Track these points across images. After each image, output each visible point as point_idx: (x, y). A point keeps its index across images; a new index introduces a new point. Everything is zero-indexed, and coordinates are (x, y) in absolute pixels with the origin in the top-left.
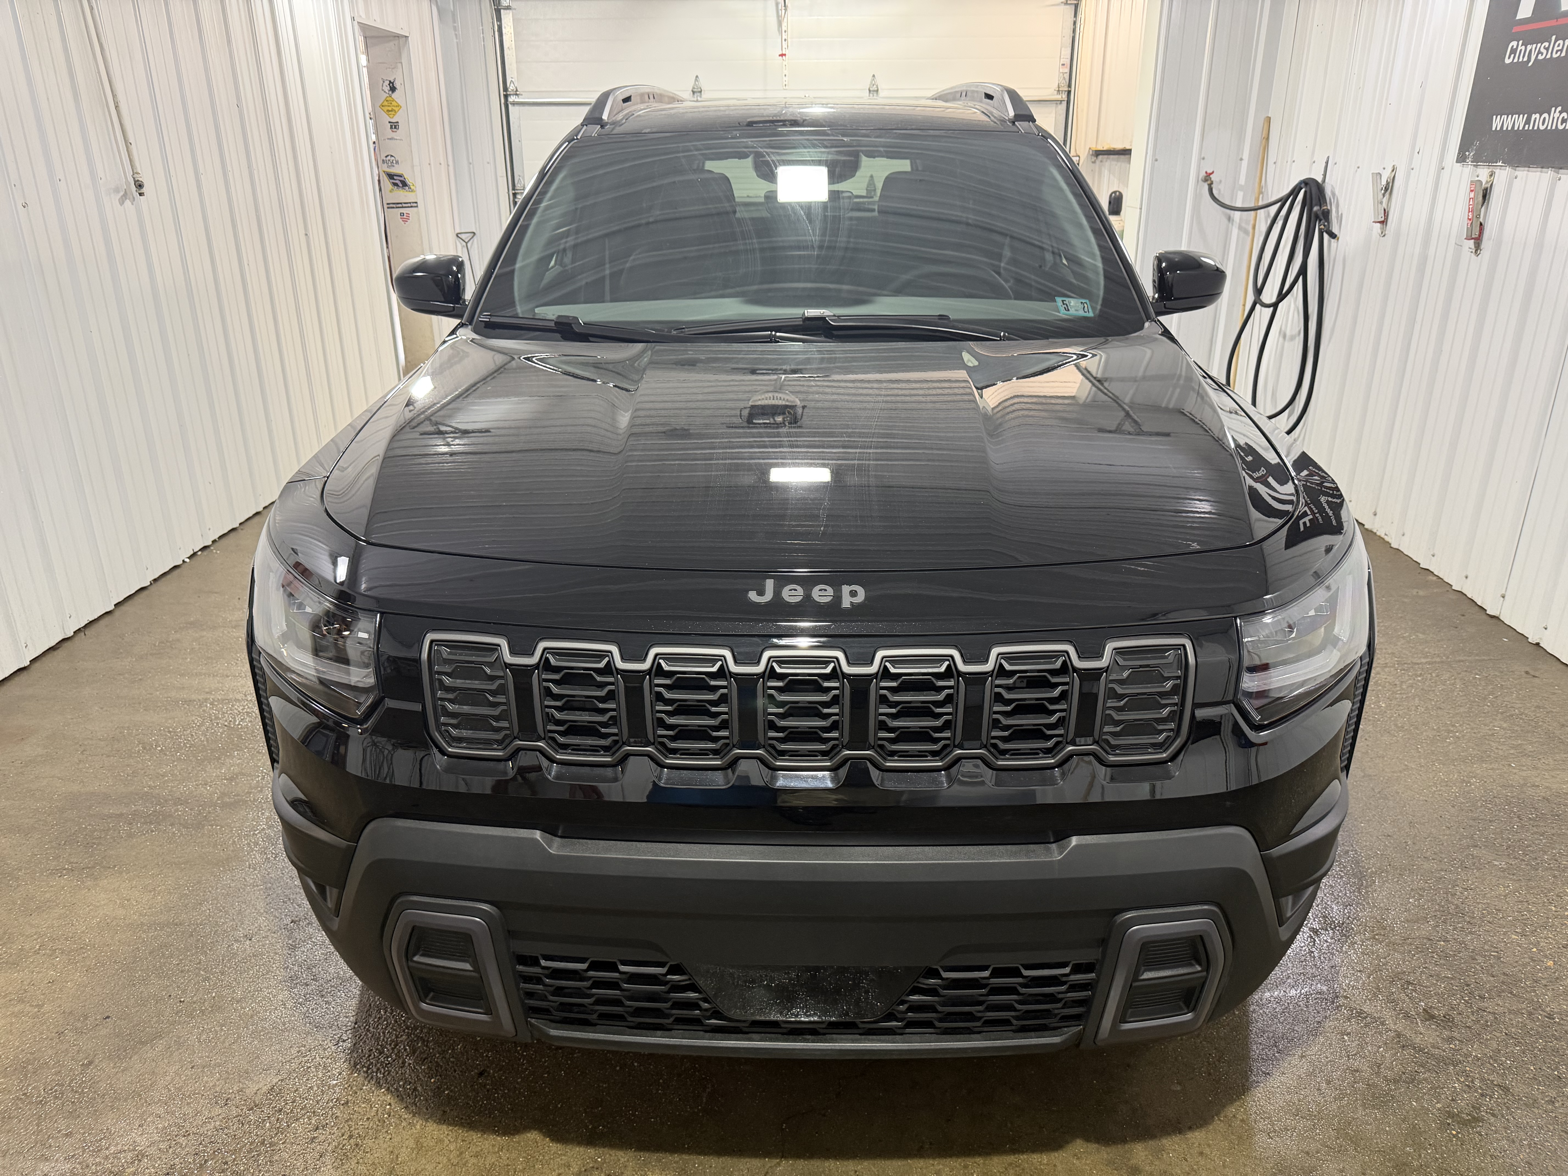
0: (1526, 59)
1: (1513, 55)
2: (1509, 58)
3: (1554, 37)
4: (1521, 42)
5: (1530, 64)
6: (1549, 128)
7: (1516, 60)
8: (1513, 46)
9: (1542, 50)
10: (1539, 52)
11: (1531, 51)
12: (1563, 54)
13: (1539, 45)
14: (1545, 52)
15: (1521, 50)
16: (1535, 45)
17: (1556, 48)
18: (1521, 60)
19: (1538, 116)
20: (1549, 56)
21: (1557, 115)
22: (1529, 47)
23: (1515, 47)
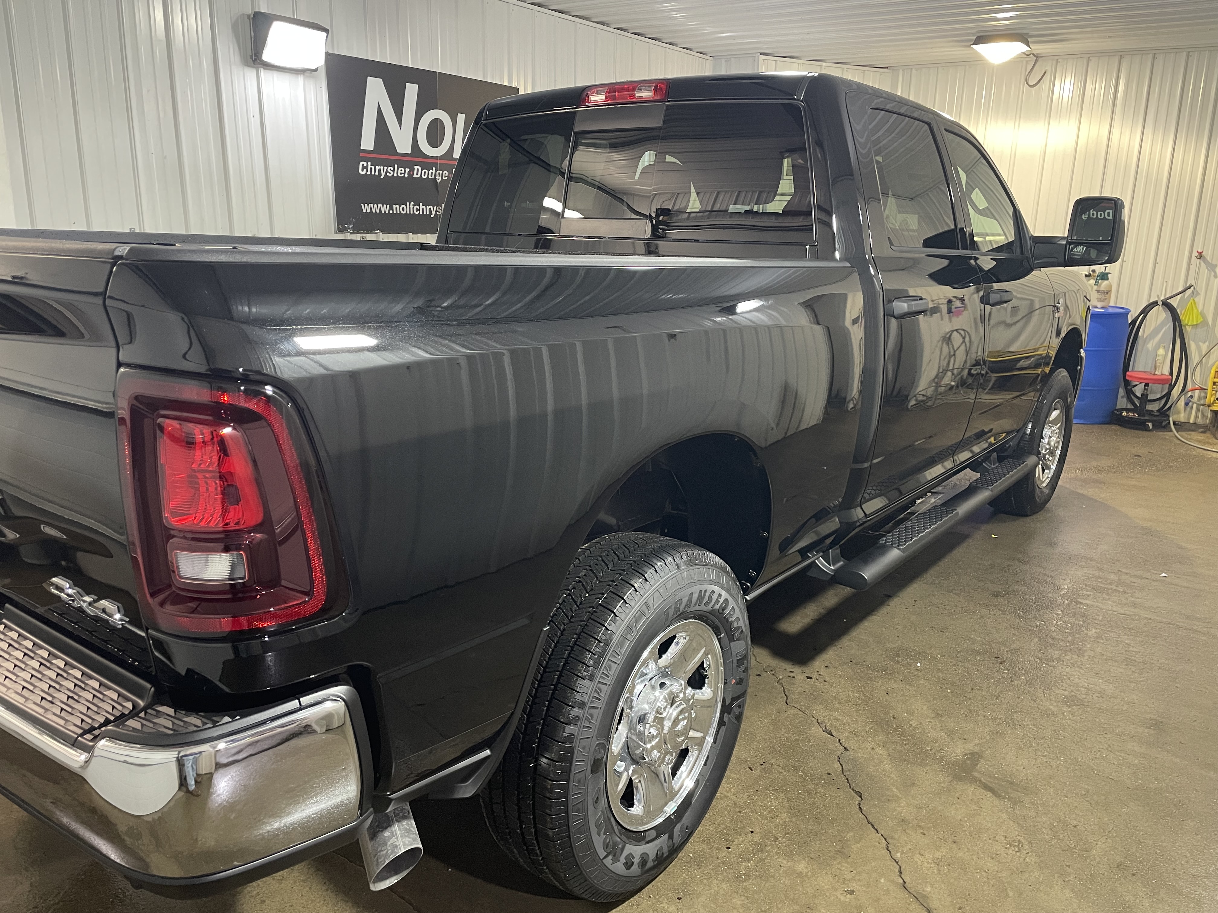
0: (377, 173)
1: (365, 170)
2: (363, 171)
3: (396, 166)
4: (369, 163)
5: (382, 177)
6: (408, 212)
7: (369, 173)
8: (363, 165)
9: (389, 170)
10: (387, 171)
11: (380, 170)
12: (406, 175)
13: (386, 168)
14: (392, 173)
15: (371, 168)
16: (382, 168)
17: (399, 172)
18: (373, 173)
19: (397, 206)
20: (395, 175)
21: (412, 207)
22: (378, 168)
23: (365, 165)
